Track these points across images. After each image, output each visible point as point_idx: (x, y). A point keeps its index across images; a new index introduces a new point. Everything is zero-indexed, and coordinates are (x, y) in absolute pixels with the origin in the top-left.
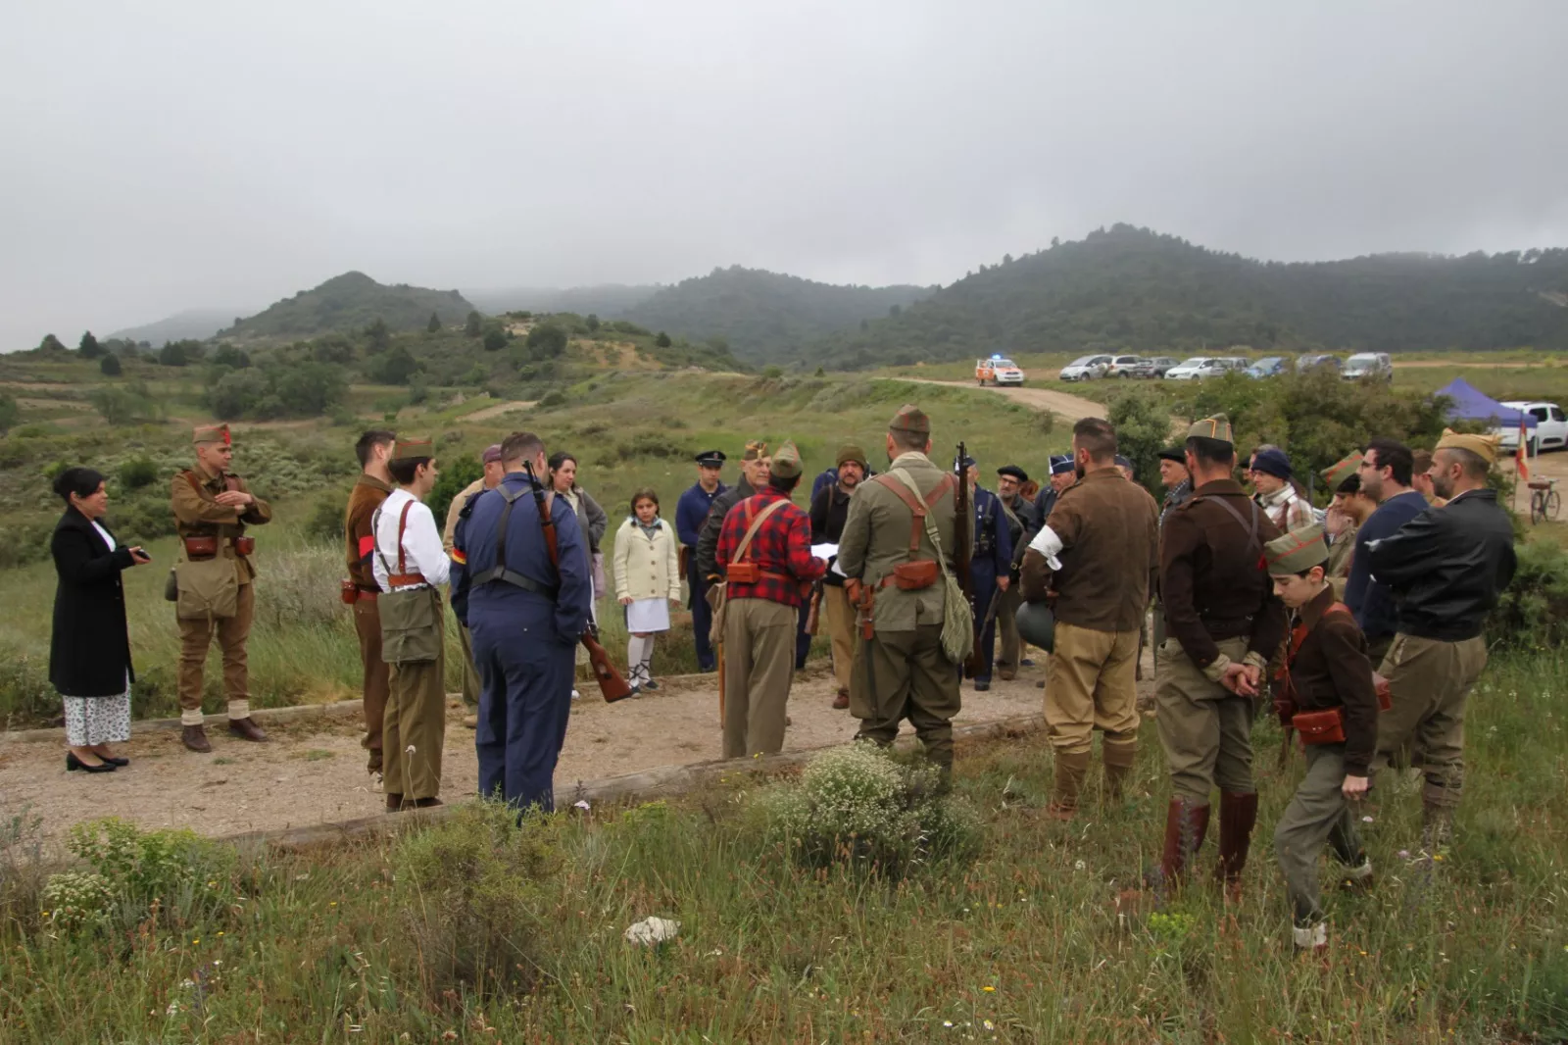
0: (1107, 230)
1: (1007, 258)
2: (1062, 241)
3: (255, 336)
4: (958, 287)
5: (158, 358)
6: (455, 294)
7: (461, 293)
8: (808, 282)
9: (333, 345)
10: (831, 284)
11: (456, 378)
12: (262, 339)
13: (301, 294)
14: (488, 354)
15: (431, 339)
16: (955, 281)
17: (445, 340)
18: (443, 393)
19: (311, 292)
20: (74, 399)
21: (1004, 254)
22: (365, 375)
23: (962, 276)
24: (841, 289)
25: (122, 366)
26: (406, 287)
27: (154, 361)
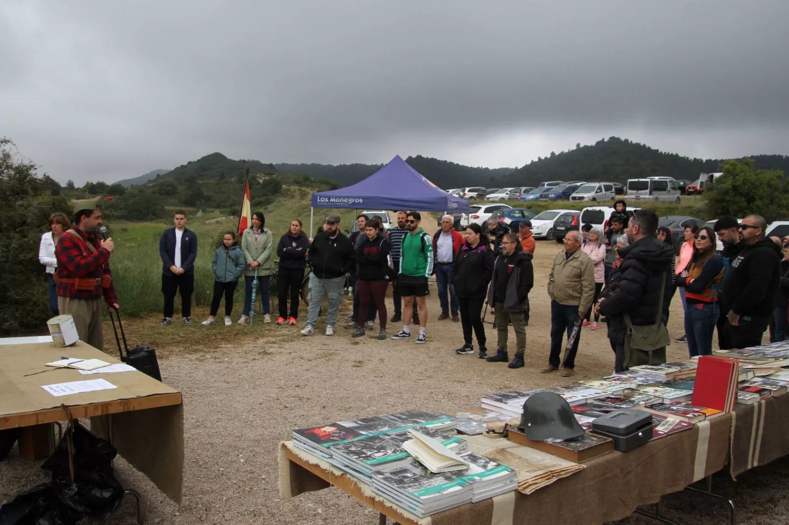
0: (606, 140)
1: (553, 154)
2: (582, 146)
4: (526, 168)
8: (458, 165)
10: (469, 166)
11: (223, 204)
13: (190, 163)
16: (524, 165)
17: (226, 185)
19: (195, 162)
21: (551, 152)
23: (529, 163)
24: (474, 169)
26: (244, 161)
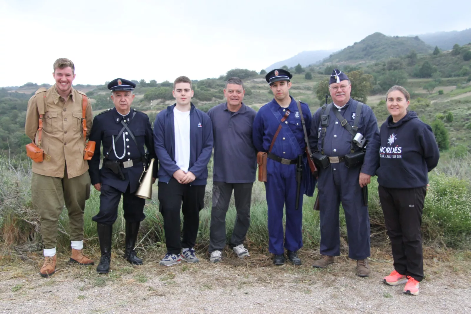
3: (339, 61)
5: (324, 72)
6: (416, 38)
7: (419, 37)
9: (395, 63)
11: (453, 74)
12: (342, 63)
13: (355, 44)
14: (466, 62)
15: (435, 58)
17: (443, 58)
18: (448, 80)
19: (360, 43)
20: (300, 89)
22: (410, 75)
25: (312, 76)
26: (397, 37)
27: (322, 73)
